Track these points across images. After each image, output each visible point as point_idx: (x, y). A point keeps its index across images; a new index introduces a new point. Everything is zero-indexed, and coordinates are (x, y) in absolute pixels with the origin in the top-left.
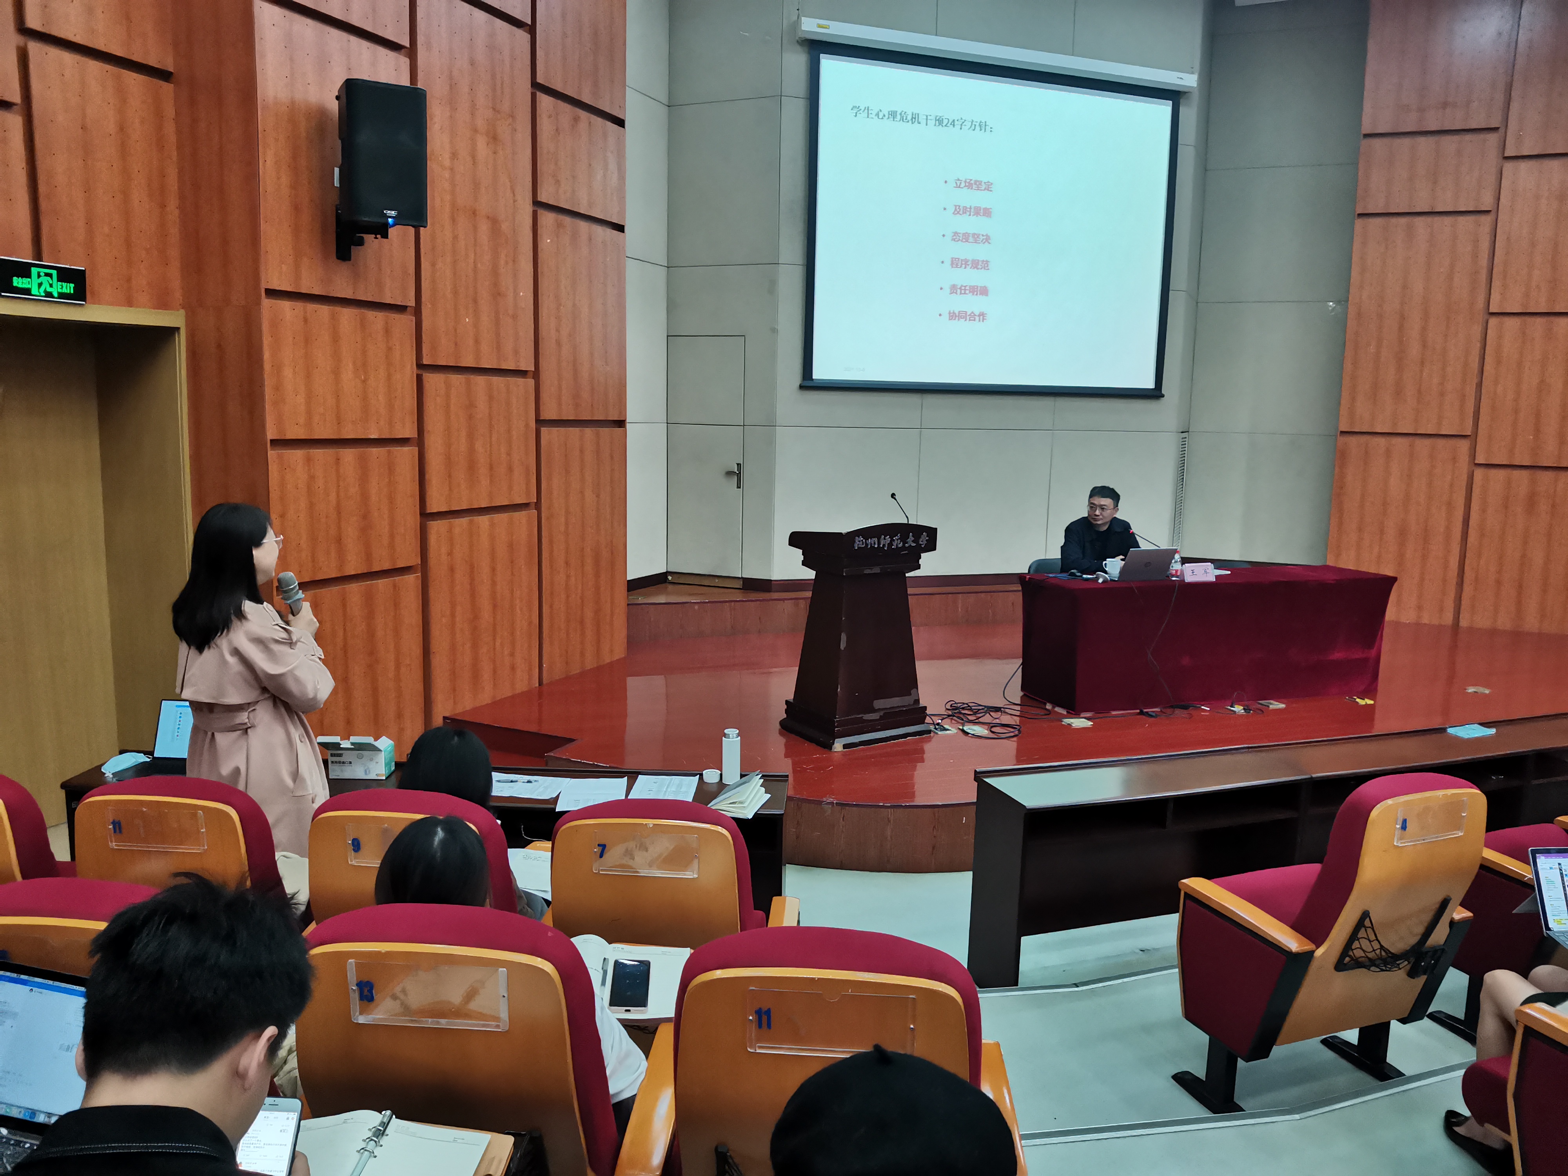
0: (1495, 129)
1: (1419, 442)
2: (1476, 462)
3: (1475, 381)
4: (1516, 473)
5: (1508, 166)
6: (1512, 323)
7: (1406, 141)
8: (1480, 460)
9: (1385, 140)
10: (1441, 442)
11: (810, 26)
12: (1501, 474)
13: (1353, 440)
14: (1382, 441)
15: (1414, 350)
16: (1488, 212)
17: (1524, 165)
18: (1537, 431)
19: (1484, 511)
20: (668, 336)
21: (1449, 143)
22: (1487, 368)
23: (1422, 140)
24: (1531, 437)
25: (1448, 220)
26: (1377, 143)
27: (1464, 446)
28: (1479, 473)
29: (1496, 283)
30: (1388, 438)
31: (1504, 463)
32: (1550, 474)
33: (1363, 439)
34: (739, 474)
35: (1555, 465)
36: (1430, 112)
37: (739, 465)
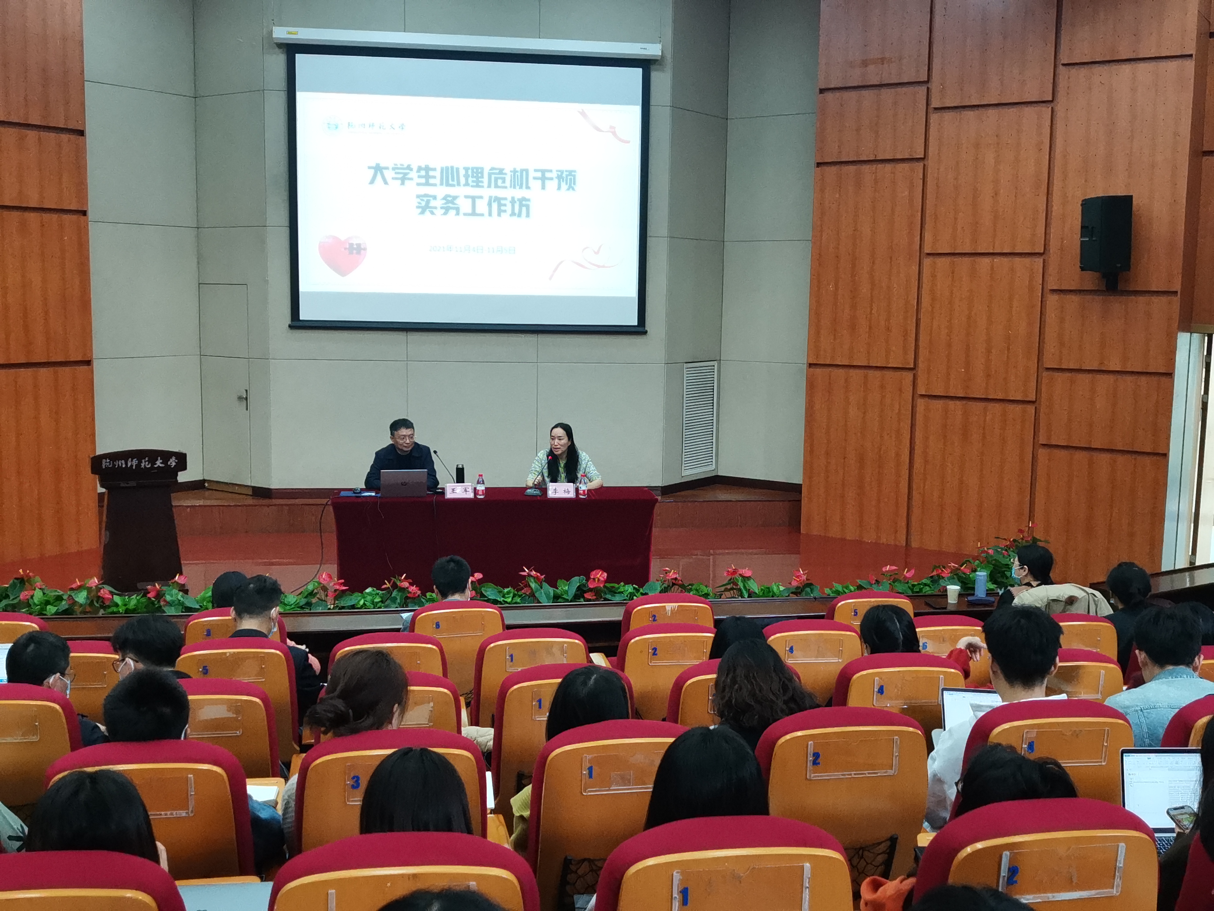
0: (922, 83)
1: (871, 373)
2: (918, 393)
3: (915, 317)
4: (951, 404)
5: (934, 117)
6: (942, 262)
7: (853, 94)
8: (921, 391)
9: (838, 94)
10: (889, 374)
11: (281, 33)
12: (939, 404)
13: (818, 371)
14: (841, 371)
15: (865, 289)
16: (919, 159)
17: (947, 116)
18: (968, 364)
19: (926, 438)
20: (199, 284)
21: (887, 94)
22: (924, 304)
23: (865, 93)
24: (963, 370)
25: (888, 167)
26: (830, 96)
27: (907, 378)
28: (921, 403)
29: (928, 226)
30: (846, 370)
31: (941, 394)
32: (981, 405)
33: (826, 370)
34: (246, 399)
35: (983, 397)
36: (871, 68)
37: (246, 391)
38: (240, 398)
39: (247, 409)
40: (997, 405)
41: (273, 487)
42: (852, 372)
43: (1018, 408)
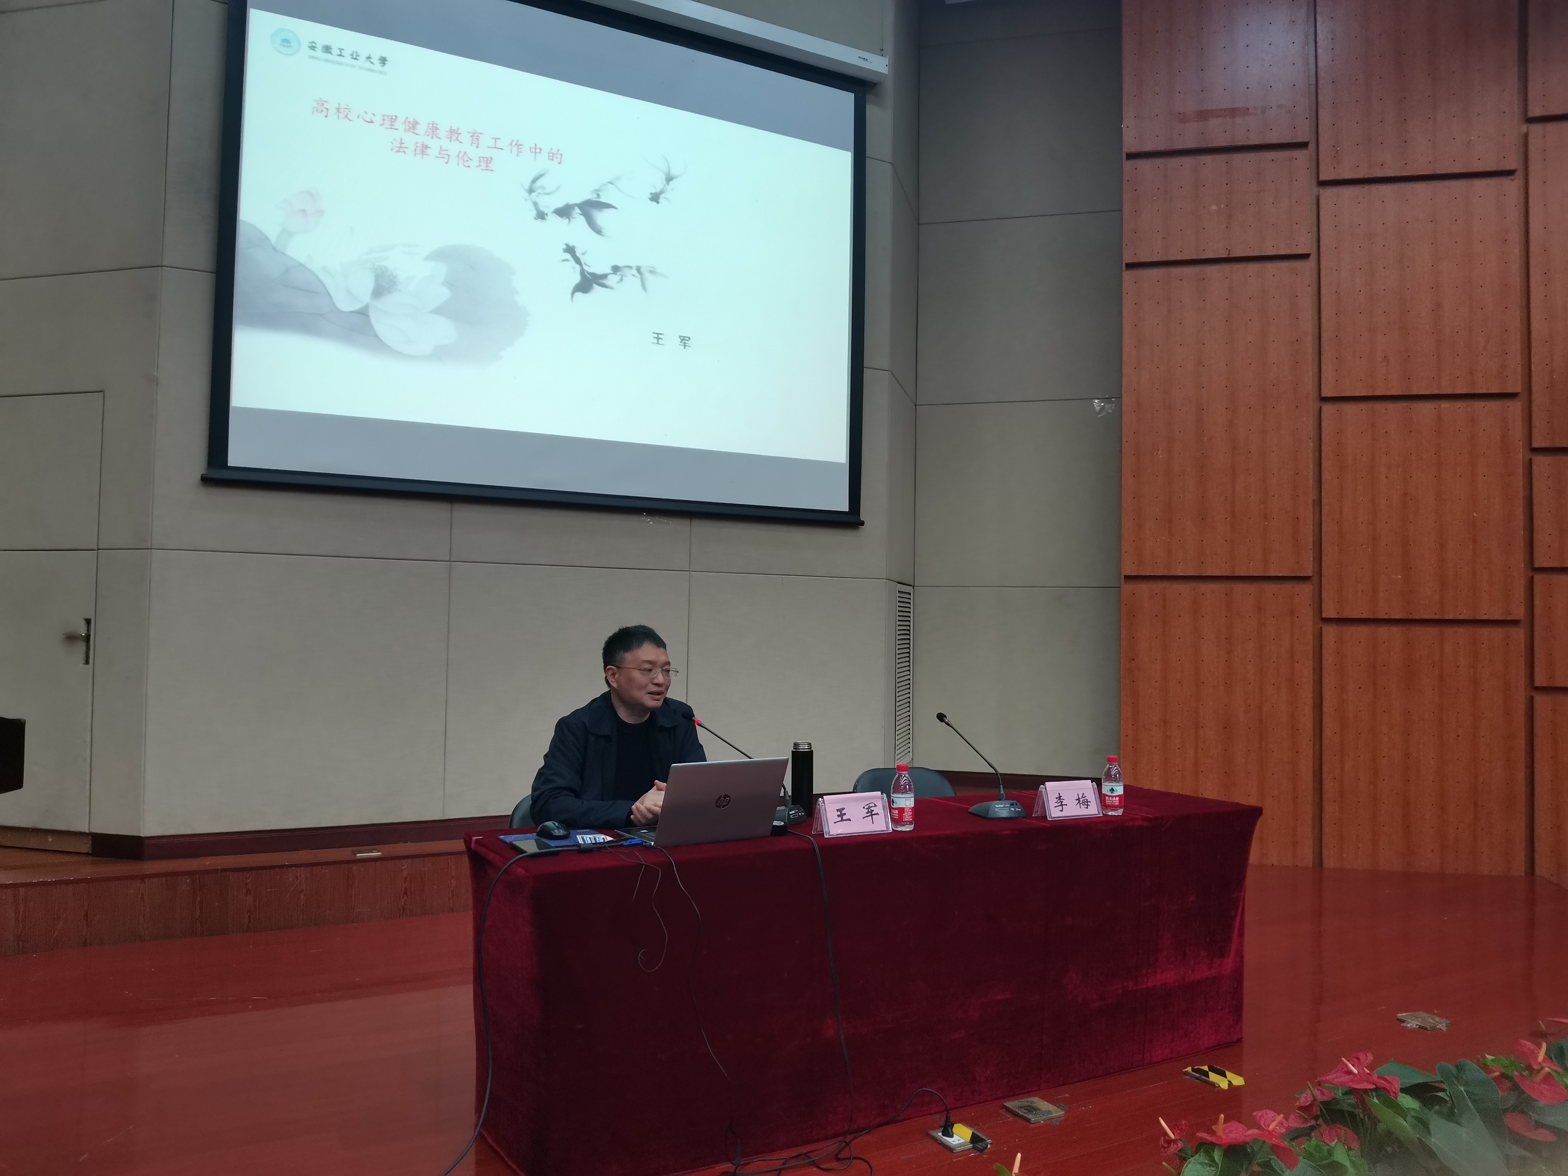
0: (1303, 145)
1: (1238, 588)
2: (1324, 616)
3: (1312, 496)
4: (1383, 631)
5: (1328, 193)
6: (1355, 413)
7: (1186, 162)
8: (1330, 612)
9: (1157, 162)
10: (1270, 588)
12: (1363, 631)
13: (1143, 588)
14: (1185, 589)
15: (1220, 456)
16: (1306, 256)
17: (1347, 192)
18: (1407, 567)
19: (1345, 689)
21: (1244, 164)
22: (1326, 476)
23: (1207, 159)
24: (1400, 577)
25: (1251, 269)
26: (1145, 165)
27: (1305, 591)
28: (1330, 633)
29: (1327, 356)
30: (1194, 584)
31: (1364, 616)
32: (1432, 631)
33: (1157, 586)
34: (87, 638)
35: (1437, 617)
36: (1214, 123)
37: (88, 622)
38: (71, 638)
39: (87, 662)
40: (1461, 630)
41: (143, 834)
42: (1205, 588)
43: (1498, 633)
